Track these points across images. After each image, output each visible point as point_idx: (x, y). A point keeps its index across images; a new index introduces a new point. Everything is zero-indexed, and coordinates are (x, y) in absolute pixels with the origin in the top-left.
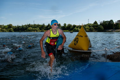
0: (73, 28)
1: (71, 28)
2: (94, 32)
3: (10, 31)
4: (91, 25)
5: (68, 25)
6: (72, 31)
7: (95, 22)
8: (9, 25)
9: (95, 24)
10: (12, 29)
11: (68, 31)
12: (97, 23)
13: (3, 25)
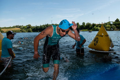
0: (92, 27)
1: (90, 27)
2: (116, 30)
3: (29, 32)
5: (87, 24)
6: (92, 30)
7: (117, 20)
8: (28, 26)
9: (117, 22)
10: (30, 29)
11: (87, 30)
13: (22, 26)
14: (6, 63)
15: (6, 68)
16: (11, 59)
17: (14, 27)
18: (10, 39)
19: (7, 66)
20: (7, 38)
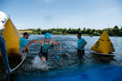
0: (92, 32)
1: (90, 32)
2: (114, 36)
4: (111, 30)
5: (87, 29)
6: (91, 35)
7: (116, 26)
8: (38, 29)
9: (115, 29)
10: (40, 32)
11: (87, 34)
12: (118, 27)
13: (34, 29)
14: (23, 57)
15: (23, 60)
16: (26, 54)
17: (27, 30)
18: (26, 39)
20: (24, 37)
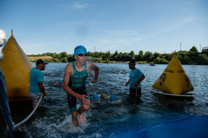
2: (191, 64)
3: (64, 62)
4: (185, 53)
5: (146, 53)
6: (153, 63)
7: (193, 48)
8: (62, 53)
9: (193, 52)
10: (66, 58)
12: (197, 49)
13: (55, 53)
14: (36, 101)
16: (42, 97)
17: (43, 55)
19: (37, 106)
20: (37, 68)
